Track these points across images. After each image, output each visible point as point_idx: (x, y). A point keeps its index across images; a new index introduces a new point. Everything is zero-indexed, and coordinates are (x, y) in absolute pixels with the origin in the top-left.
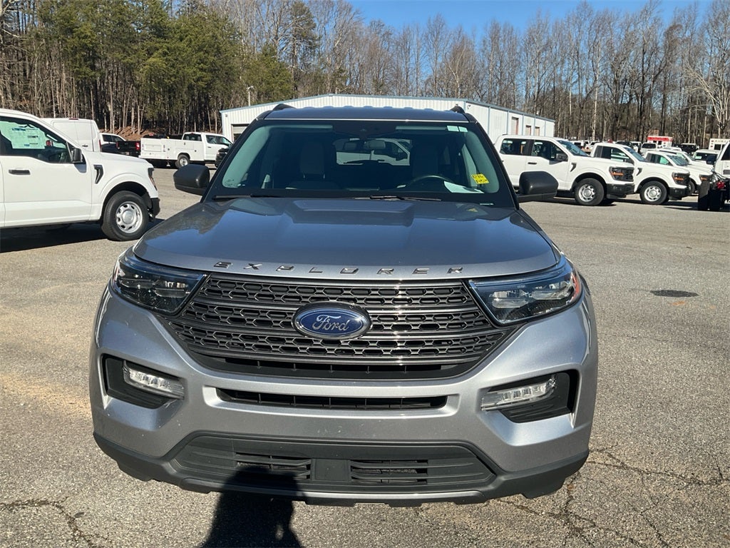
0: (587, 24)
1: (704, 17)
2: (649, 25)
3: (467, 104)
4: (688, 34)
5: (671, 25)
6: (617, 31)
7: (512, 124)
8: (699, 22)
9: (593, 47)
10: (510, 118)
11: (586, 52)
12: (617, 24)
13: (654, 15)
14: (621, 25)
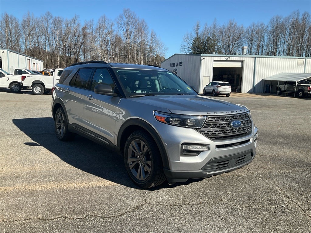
0: (50, 21)
1: (96, 25)
2: (76, 26)
3: (9, 52)
4: (91, 31)
5: (84, 26)
6: (64, 26)
7: (28, 62)
8: (95, 27)
9: (54, 32)
10: (27, 59)
11: (51, 33)
12: (63, 23)
13: (77, 22)
14: (65, 24)
